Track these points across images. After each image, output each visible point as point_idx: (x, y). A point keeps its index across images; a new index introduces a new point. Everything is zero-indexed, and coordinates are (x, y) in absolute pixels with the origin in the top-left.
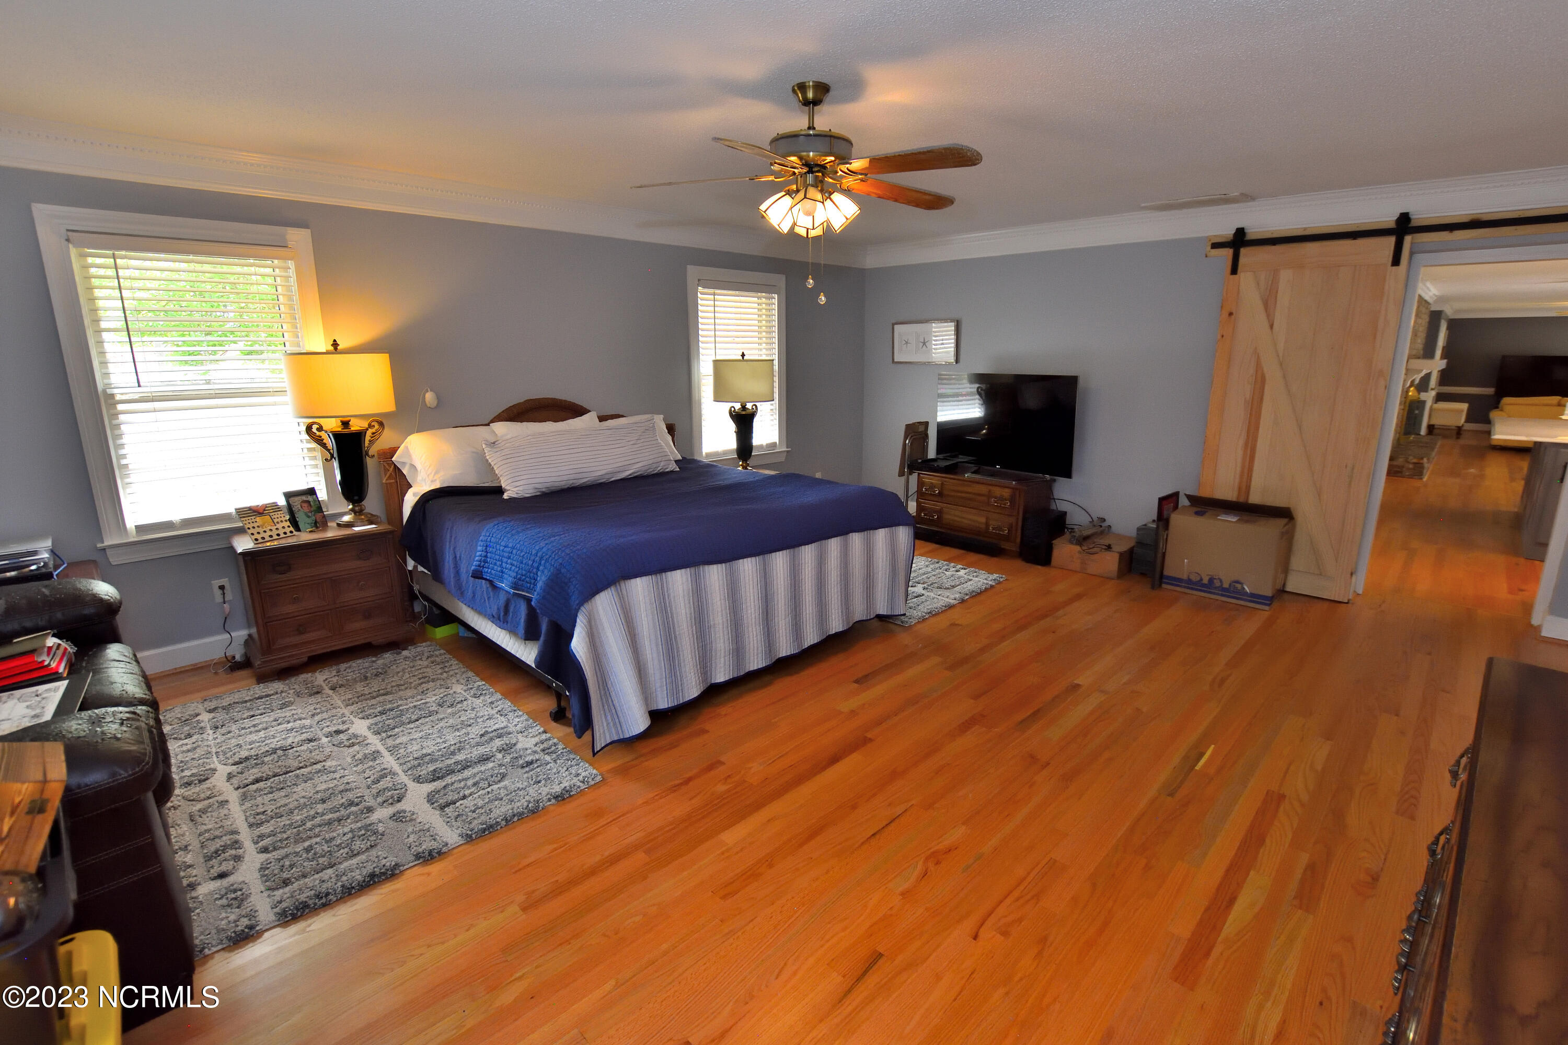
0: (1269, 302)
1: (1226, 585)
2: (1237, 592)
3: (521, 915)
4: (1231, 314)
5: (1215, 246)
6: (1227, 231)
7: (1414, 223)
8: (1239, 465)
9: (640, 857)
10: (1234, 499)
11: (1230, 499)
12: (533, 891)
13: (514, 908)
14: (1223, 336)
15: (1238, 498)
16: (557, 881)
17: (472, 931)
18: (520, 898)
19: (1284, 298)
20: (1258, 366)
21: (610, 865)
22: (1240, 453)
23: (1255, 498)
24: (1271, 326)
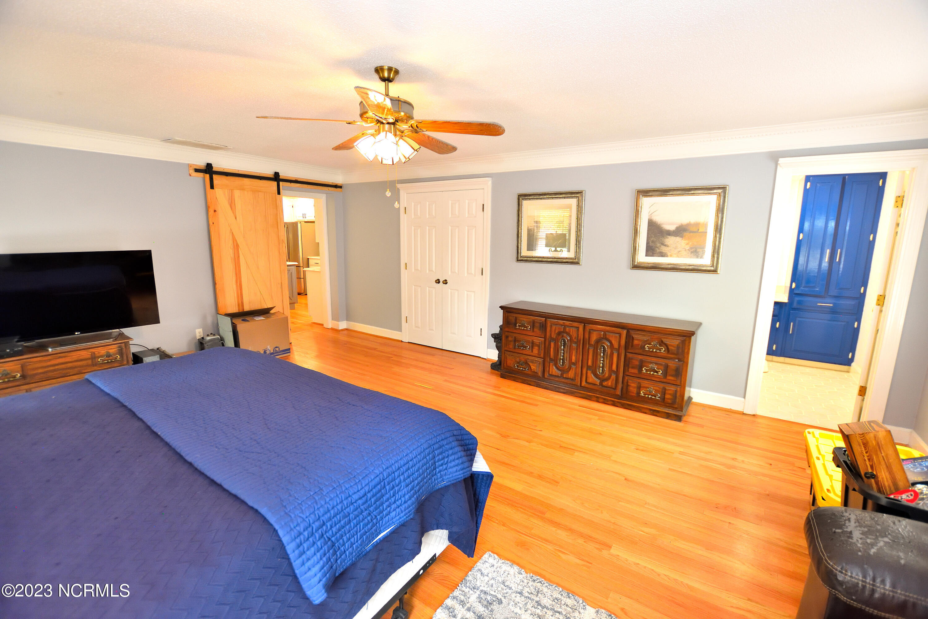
0: (232, 204)
1: (272, 351)
2: (277, 352)
3: (614, 547)
4: (215, 211)
5: (197, 170)
6: (202, 164)
7: (281, 178)
8: (235, 292)
9: (548, 515)
10: (237, 311)
11: (235, 312)
12: (597, 549)
13: (613, 551)
14: (213, 223)
15: (239, 310)
16: (584, 542)
17: (637, 562)
18: (605, 553)
19: (239, 205)
20: (234, 240)
21: (561, 524)
22: (235, 286)
23: (247, 308)
24: (236, 218)
